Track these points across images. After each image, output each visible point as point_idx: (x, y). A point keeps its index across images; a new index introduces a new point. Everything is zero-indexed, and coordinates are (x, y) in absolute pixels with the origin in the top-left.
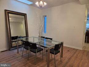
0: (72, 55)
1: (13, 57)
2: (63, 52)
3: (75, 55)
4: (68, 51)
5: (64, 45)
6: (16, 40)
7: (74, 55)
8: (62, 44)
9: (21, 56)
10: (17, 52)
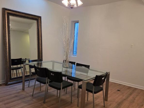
0: (124, 98)
1: (16, 96)
2: (109, 92)
3: (131, 98)
4: (118, 90)
5: (111, 80)
6: (19, 66)
7: (128, 97)
8: (107, 76)
9: (30, 96)
10: (21, 88)
